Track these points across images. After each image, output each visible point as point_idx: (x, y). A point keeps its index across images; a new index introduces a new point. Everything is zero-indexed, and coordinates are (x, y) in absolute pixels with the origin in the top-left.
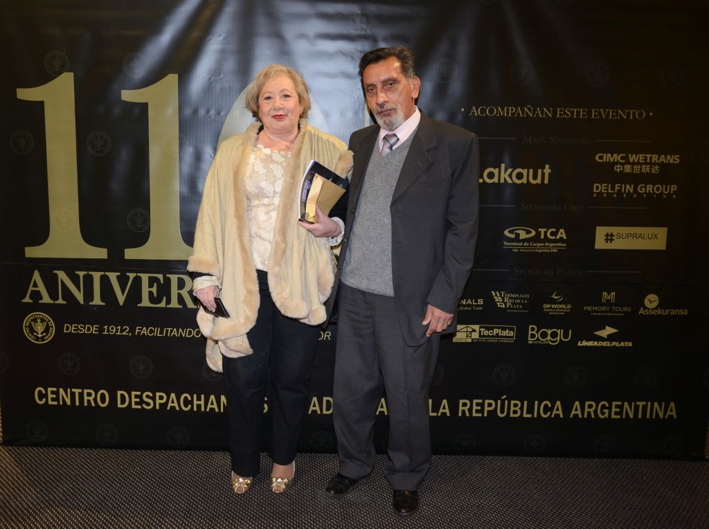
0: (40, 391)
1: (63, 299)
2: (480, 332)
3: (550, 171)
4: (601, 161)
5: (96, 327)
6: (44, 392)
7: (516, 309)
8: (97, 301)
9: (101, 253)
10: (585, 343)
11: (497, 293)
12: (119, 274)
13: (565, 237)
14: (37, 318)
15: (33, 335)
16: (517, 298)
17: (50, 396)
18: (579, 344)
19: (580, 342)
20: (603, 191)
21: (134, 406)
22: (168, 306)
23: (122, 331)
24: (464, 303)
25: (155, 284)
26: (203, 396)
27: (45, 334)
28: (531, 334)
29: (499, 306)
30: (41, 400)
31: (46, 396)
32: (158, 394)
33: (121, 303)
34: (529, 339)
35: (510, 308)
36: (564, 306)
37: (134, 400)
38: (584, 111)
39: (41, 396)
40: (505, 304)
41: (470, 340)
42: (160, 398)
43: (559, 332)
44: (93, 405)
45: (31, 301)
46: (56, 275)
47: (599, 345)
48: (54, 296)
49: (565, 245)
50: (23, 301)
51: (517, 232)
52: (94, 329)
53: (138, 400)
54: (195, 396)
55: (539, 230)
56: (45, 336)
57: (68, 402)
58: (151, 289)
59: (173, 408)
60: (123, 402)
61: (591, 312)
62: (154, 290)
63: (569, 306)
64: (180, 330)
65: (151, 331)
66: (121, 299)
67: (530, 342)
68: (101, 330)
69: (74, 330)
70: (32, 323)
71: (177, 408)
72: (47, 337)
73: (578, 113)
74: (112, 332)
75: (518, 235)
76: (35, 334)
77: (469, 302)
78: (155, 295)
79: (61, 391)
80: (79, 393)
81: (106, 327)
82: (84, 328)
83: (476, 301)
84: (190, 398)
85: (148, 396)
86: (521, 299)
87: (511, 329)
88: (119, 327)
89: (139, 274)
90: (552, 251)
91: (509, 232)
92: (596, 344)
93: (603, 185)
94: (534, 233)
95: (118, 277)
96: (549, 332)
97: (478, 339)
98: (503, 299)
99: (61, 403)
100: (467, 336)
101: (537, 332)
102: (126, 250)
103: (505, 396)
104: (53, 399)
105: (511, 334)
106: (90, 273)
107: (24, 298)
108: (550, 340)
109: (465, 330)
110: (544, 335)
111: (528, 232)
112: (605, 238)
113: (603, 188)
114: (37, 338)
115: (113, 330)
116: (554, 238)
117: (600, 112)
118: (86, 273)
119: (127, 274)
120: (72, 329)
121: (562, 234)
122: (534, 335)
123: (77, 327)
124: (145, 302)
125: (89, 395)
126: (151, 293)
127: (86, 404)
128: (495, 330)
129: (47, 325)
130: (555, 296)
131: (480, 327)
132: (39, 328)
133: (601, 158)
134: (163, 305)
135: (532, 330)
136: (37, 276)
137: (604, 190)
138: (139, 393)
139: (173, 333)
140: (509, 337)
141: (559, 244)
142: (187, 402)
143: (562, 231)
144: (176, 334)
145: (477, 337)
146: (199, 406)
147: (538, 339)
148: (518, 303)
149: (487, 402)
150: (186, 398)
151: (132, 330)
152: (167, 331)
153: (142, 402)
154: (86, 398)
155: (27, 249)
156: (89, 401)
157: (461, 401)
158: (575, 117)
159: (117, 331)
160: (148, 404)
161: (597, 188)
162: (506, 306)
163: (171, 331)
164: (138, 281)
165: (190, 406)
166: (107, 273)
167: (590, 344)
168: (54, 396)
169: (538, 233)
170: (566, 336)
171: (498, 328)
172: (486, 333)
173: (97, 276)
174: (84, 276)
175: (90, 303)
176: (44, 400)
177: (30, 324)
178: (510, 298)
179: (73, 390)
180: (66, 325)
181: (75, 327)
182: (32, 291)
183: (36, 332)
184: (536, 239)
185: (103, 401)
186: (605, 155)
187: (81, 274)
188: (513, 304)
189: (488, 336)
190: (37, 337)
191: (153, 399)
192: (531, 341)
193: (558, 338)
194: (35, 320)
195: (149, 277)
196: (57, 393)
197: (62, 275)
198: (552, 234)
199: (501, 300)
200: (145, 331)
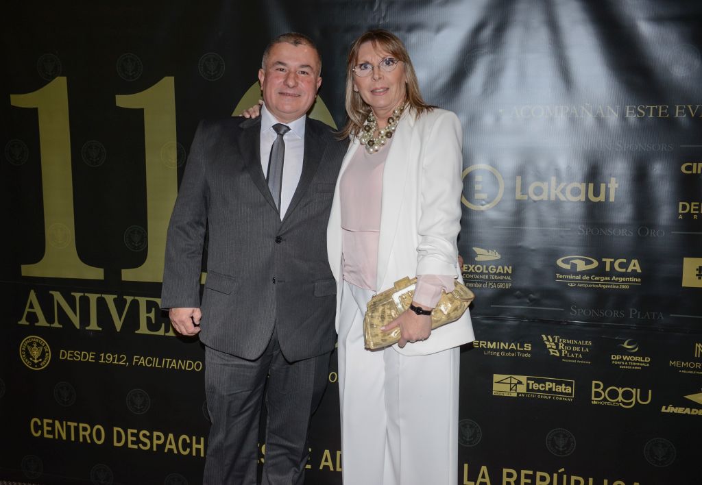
0: (36, 423)
1: (59, 323)
2: (528, 385)
3: (617, 186)
4: (690, 172)
5: (92, 355)
6: (40, 424)
7: (574, 359)
8: (93, 326)
9: (97, 274)
10: (671, 409)
11: (549, 337)
12: (116, 296)
13: (639, 270)
14: (32, 342)
15: (29, 360)
16: (576, 345)
17: (46, 428)
18: (663, 410)
19: (664, 407)
20: (692, 212)
21: (130, 446)
22: (166, 334)
23: (118, 361)
24: (506, 348)
25: (153, 309)
26: (202, 439)
27: (41, 360)
28: (595, 392)
29: (552, 353)
30: (37, 432)
31: (41, 428)
32: (155, 434)
33: (118, 330)
34: (593, 398)
35: (566, 357)
36: (640, 359)
37: (130, 439)
38: (663, 109)
39: (38, 428)
40: (560, 351)
41: (515, 395)
42: (158, 439)
43: (634, 391)
44: (89, 441)
45: (28, 323)
46: (52, 296)
47: (693, 413)
48: (50, 319)
49: (639, 280)
50: (20, 323)
51: (573, 261)
52: (90, 357)
53: (134, 439)
54: (194, 438)
55: (604, 260)
56: (40, 362)
57: (64, 437)
58: (148, 315)
59: (171, 450)
60: (119, 440)
61: (679, 368)
62: (152, 315)
63: (648, 359)
64: (180, 361)
65: (150, 362)
66: (118, 324)
67: (595, 403)
68: (97, 358)
69: (70, 357)
70: (28, 347)
71: (176, 452)
72: (44, 363)
73: (656, 112)
74: (109, 361)
75: (574, 266)
76: (31, 359)
77: (513, 346)
78: (154, 322)
79: (57, 423)
80: (75, 427)
81: (103, 354)
82: (80, 355)
83: (522, 346)
84: (188, 441)
85: (144, 435)
86: (581, 346)
87: (567, 384)
88: (116, 356)
89: (136, 298)
90: (622, 287)
91: (563, 261)
92: (688, 411)
93: (693, 204)
94: (595, 264)
95: (115, 300)
96: (620, 391)
97: (525, 394)
98: (557, 345)
99: (57, 437)
100: (511, 389)
101: (604, 390)
102: (123, 270)
103: (563, 470)
104: (49, 432)
105: (569, 390)
106: (86, 294)
107: (20, 319)
108: (622, 402)
109: (508, 381)
110: (614, 394)
111: (588, 262)
112: (697, 272)
113: (693, 207)
114: (33, 365)
115: (110, 358)
116: (624, 270)
117: (687, 111)
118: (82, 294)
119: (125, 297)
120: (68, 356)
121: (634, 266)
122: (599, 393)
123: (73, 353)
124: (143, 329)
125: (85, 429)
126: (149, 319)
127: (81, 440)
128: (547, 383)
129: (43, 350)
130: (628, 345)
131: (528, 379)
132: (36, 353)
133: (689, 168)
134: (161, 332)
135: (597, 386)
136: (33, 296)
137: (694, 210)
138: (135, 431)
139: (172, 365)
140: (566, 394)
141: (631, 279)
142: (186, 445)
143: (635, 261)
144: (175, 365)
145: (525, 392)
146: (198, 450)
147: (605, 399)
148: (576, 352)
149: (539, 474)
150: (184, 440)
151: (130, 360)
152: (166, 362)
153: (138, 442)
154: (82, 433)
155: (23, 267)
156: (84, 436)
157: (505, 471)
158: (651, 116)
159: (114, 359)
160: (145, 445)
161: (684, 208)
162: (561, 353)
163: (171, 362)
164: (135, 304)
165: (188, 450)
166: (103, 296)
167: (679, 410)
168: (50, 429)
169: (603, 265)
170: (644, 398)
171: (552, 381)
172: (536, 386)
173: (93, 298)
174: (81, 297)
175: (87, 328)
176: (40, 432)
177: (26, 348)
178: (566, 345)
179: (69, 423)
180: (62, 351)
181: (71, 353)
182: (28, 312)
183: (32, 357)
184: (600, 271)
185: (99, 439)
186: (695, 165)
187: (77, 295)
188: (571, 352)
189: (539, 391)
190: (33, 363)
191: (150, 438)
192: (595, 401)
193: (634, 399)
194: (31, 344)
195: (147, 301)
196: (52, 425)
197: (58, 296)
198: (621, 265)
199: (554, 345)
200: (143, 361)
